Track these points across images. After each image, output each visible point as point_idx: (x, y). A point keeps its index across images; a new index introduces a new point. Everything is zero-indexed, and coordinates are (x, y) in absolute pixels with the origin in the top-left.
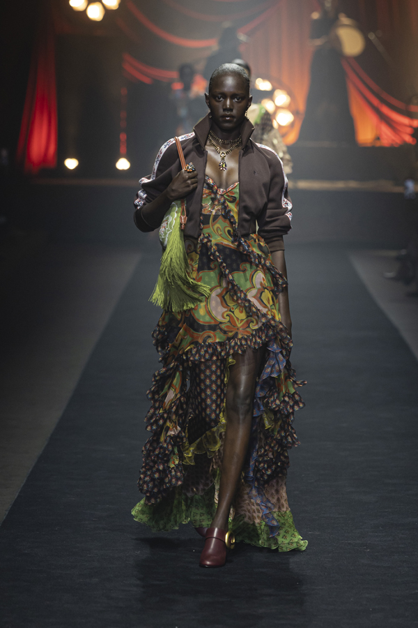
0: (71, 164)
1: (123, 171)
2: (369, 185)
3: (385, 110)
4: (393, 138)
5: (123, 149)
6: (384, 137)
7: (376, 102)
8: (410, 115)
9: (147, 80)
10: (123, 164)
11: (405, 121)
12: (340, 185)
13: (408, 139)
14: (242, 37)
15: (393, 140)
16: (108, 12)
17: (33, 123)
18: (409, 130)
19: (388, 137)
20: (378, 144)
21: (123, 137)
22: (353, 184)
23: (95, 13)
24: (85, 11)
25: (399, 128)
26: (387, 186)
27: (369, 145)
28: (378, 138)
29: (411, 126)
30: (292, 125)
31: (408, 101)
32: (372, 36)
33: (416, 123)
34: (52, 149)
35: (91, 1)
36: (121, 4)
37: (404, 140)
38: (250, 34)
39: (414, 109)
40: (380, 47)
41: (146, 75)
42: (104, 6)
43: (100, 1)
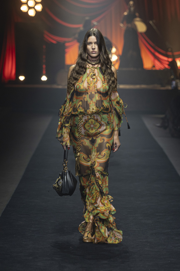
0: (22, 78)
1: (44, 81)
2: (150, 87)
3: (157, 54)
5: (44, 72)
6: (156, 66)
7: (153, 50)
8: (167, 56)
9: (54, 42)
10: (44, 78)
11: (166, 59)
12: (138, 87)
13: (167, 66)
14: (95, 23)
15: (161, 67)
16: (37, 12)
17: (5, 60)
18: (167, 63)
19: (159, 66)
20: (154, 69)
21: (44, 66)
22: (143, 86)
23: (32, 13)
24: (27, 13)
25: (163, 62)
26: (158, 87)
27: (150, 69)
28: (154, 66)
29: (168, 61)
30: (117, 61)
31: (167, 50)
32: (151, 22)
33: (170, 60)
34: (14, 72)
35: (30, 8)
36: (43, 9)
37: (165, 67)
38: (98, 22)
39: (170, 53)
40: (155, 27)
41: (54, 39)
42: (35, 10)
43: (34, 8)
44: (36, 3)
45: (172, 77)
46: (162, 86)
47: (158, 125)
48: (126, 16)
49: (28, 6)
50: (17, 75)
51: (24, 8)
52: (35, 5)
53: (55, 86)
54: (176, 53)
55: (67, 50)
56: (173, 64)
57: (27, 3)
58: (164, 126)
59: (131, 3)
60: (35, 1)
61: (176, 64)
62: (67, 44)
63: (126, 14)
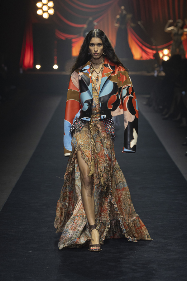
0: (38, 67)
1: (56, 69)
2: (138, 73)
3: (144, 48)
4: (147, 57)
5: (56, 61)
6: (144, 56)
7: (141, 45)
8: (152, 49)
9: (63, 38)
10: (56, 67)
11: (150, 51)
13: (152, 57)
14: (95, 23)
15: (147, 58)
16: (50, 15)
17: (25, 53)
19: (145, 57)
20: (142, 59)
21: (56, 58)
23: (46, 16)
24: (42, 16)
25: (149, 54)
26: (145, 73)
27: (138, 60)
28: (142, 57)
29: (152, 53)
31: (152, 44)
32: (139, 23)
33: (154, 52)
34: (32, 62)
35: (44, 12)
36: (55, 13)
37: (150, 58)
38: (98, 22)
39: (154, 47)
40: (142, 27)
41: (63, 36)
42: (49, 14)
43: (47, 12)
44: (49, 8)
45: (156, 65)
46: (148, 72)
47: (145, 103)
48: (118, 18)
49: (43, 11)
50: (35, 64)
51: (39, 12)
52: (49, 9)
53: (64, 73)
54: (159, 47)
55: (73, 45)
56: (156, 56)
57: (42, 8)
58: (149, 104)
59: (123, 8)
60: (48, 6)
61: (159, 55)
62: (73, 40)
63: (118, 17)
